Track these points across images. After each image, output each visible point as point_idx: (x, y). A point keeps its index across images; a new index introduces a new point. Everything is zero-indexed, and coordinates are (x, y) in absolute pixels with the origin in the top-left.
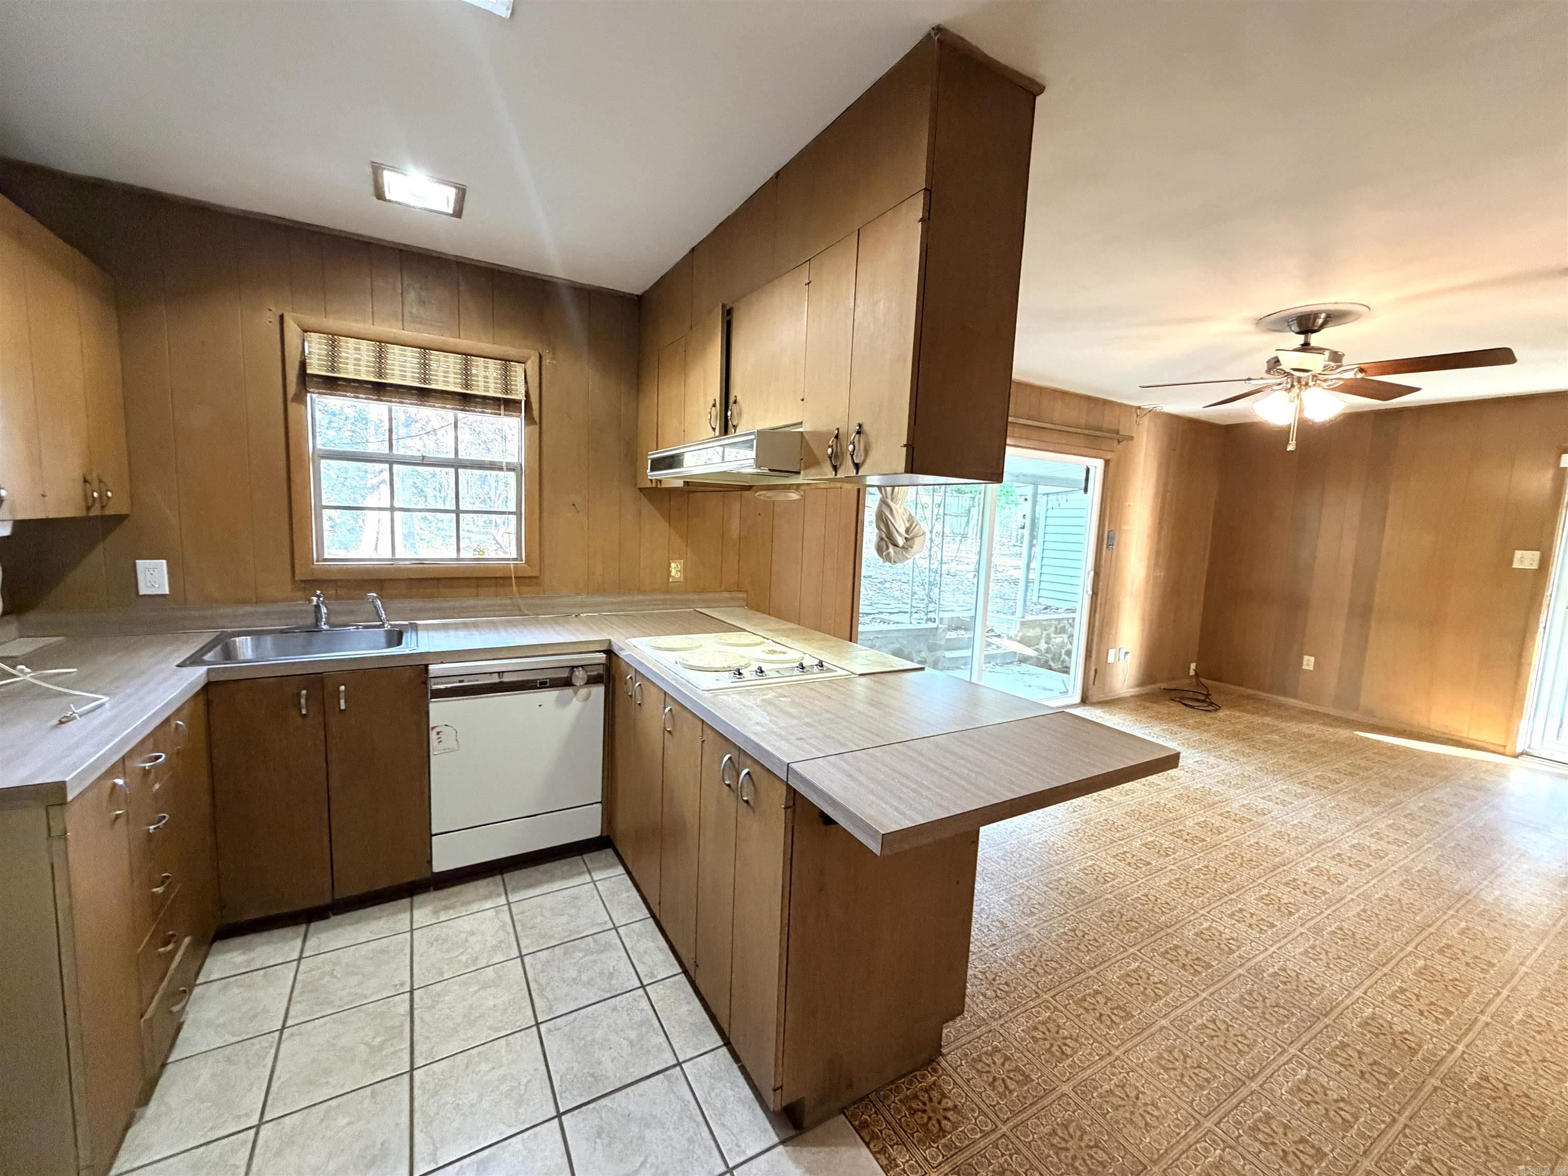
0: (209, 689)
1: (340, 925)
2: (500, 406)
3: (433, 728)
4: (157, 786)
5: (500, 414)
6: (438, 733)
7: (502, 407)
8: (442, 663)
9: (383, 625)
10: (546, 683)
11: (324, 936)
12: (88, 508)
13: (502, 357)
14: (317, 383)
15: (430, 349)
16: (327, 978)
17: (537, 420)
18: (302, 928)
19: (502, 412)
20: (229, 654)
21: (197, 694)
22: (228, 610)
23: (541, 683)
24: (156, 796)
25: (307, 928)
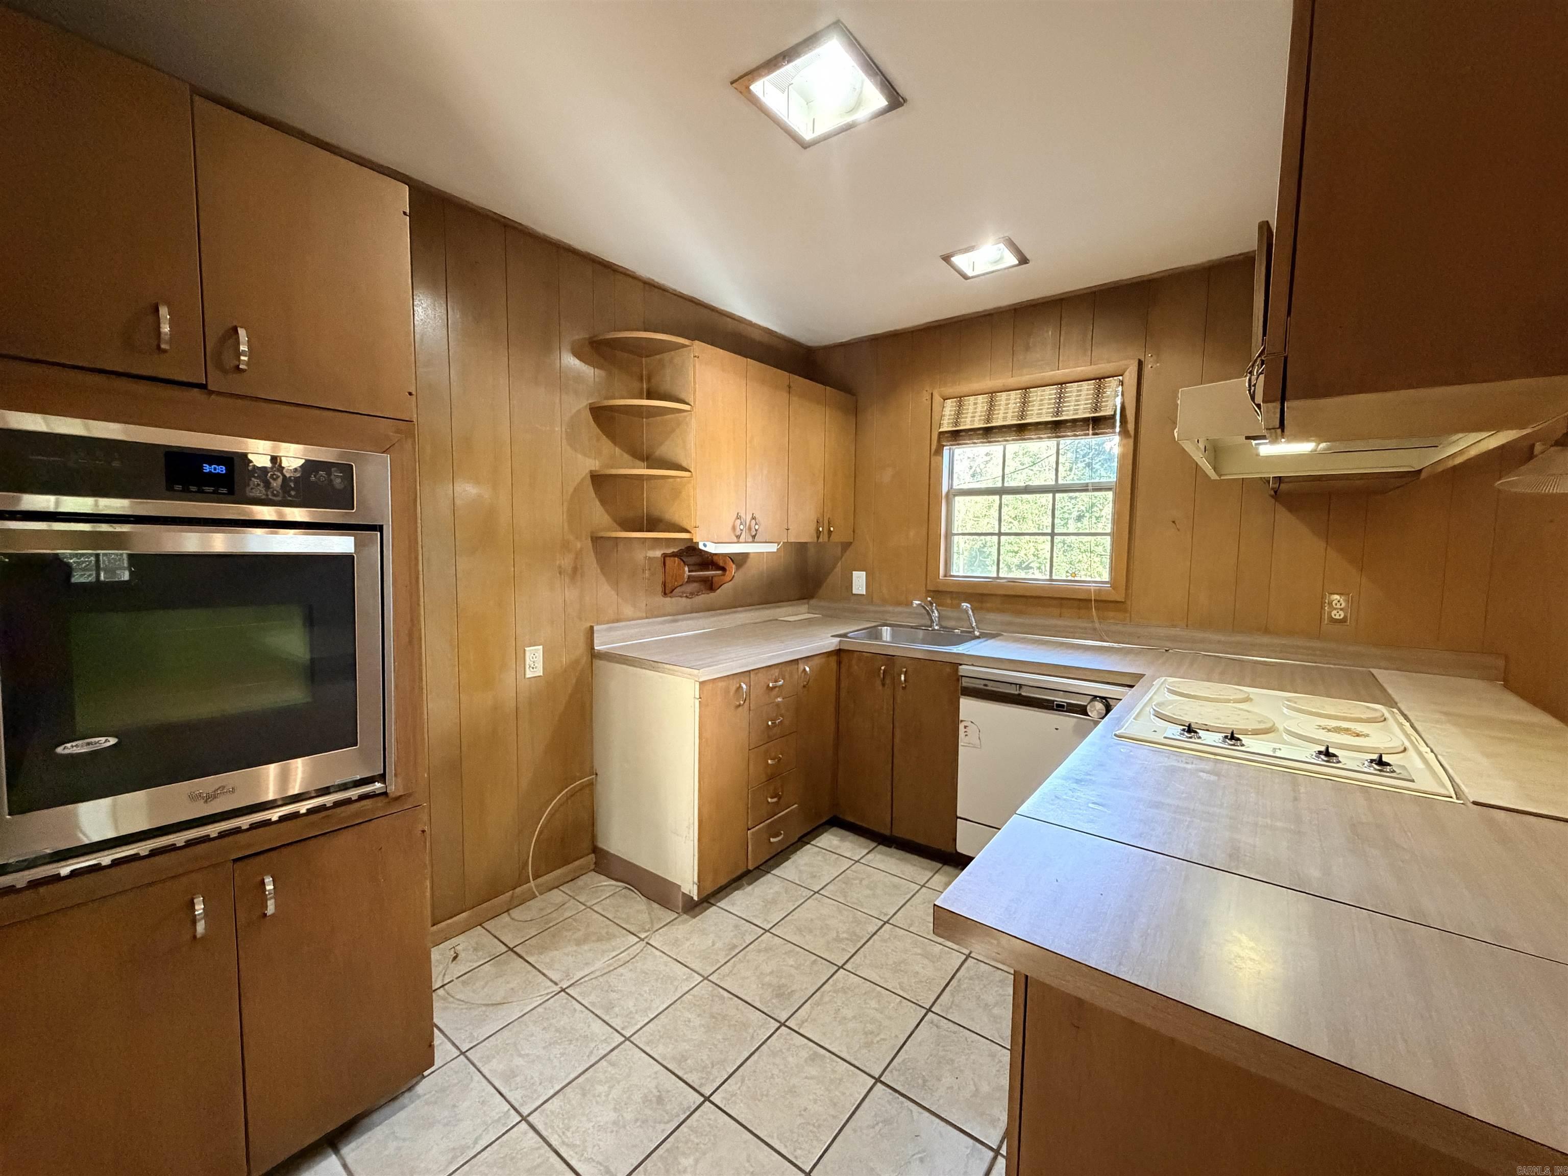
0: (838, 653)
2: (1088, 425)
3: (962, 721)
4: (779, 699)
5: (1088, 435)
6: (965, 727)
7: (1091, 426)
8: (973, 665)
9: (974, 632)
10: (1063, 706)
14: (947, 437)
15: (1029, 388)
17: (1132, 432)
18: (874, 845)
19: (1091, 432)
23: (1058, 706)
24: (778, 705)
25: (876, 847)
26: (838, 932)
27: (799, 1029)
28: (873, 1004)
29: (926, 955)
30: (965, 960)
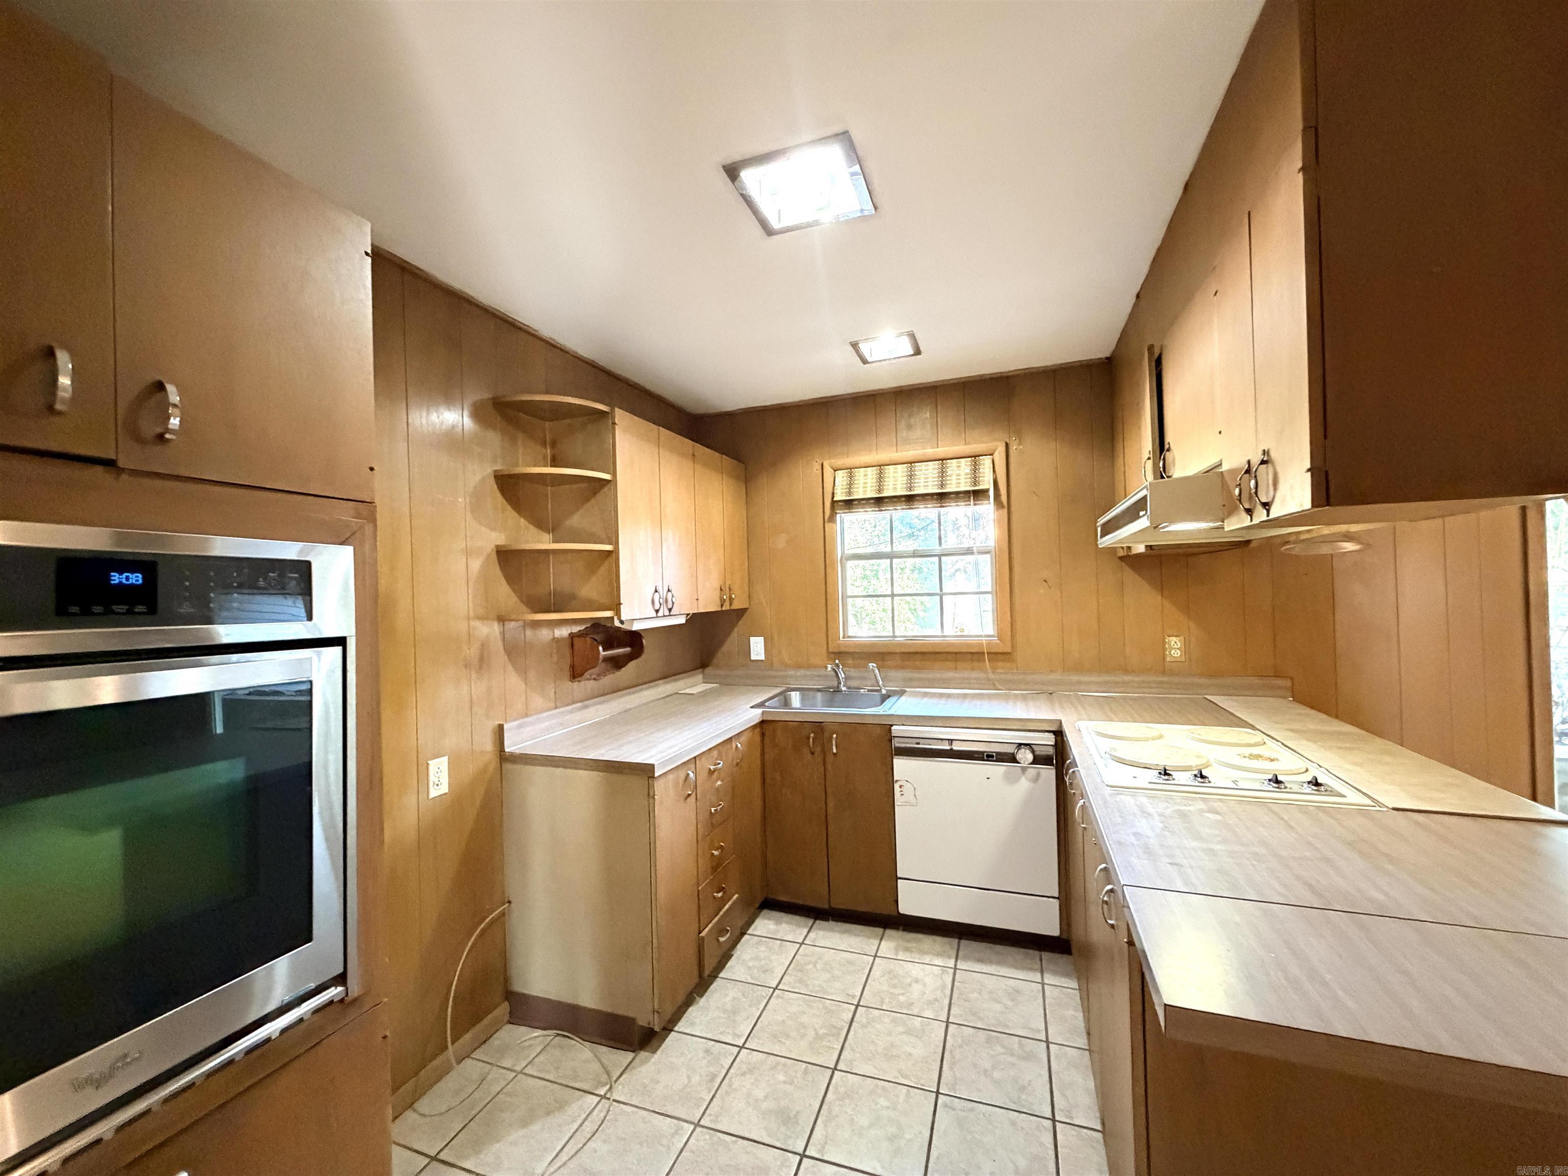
0: (763, 725)
1: (832, 930)
2: (969, 498)
3: (897, 781)
4: (719, 783)
5: (970, 505)
6: (901, 787)
7: (972, 498)
8: (903, 725)
9: (881, 690)
10: (992, 756)
11: (821, 933)
12: (722, 606)
13: (970, 454)
14: (841, 506)
15: (914, 462)
16: (811, 966)
17: (1005, 503)
18: (810, 922)
19: (972, 502)
20: (786, 703)
21: (754, 727)
22: (791, 673)
23: (988, 756)
24: (718, 789)
25: (814, 923)
26: (815, 1030)
27: (823, 1156)
28: (883, 1102)
29: (909, 1032)
30: (947, 1027)
